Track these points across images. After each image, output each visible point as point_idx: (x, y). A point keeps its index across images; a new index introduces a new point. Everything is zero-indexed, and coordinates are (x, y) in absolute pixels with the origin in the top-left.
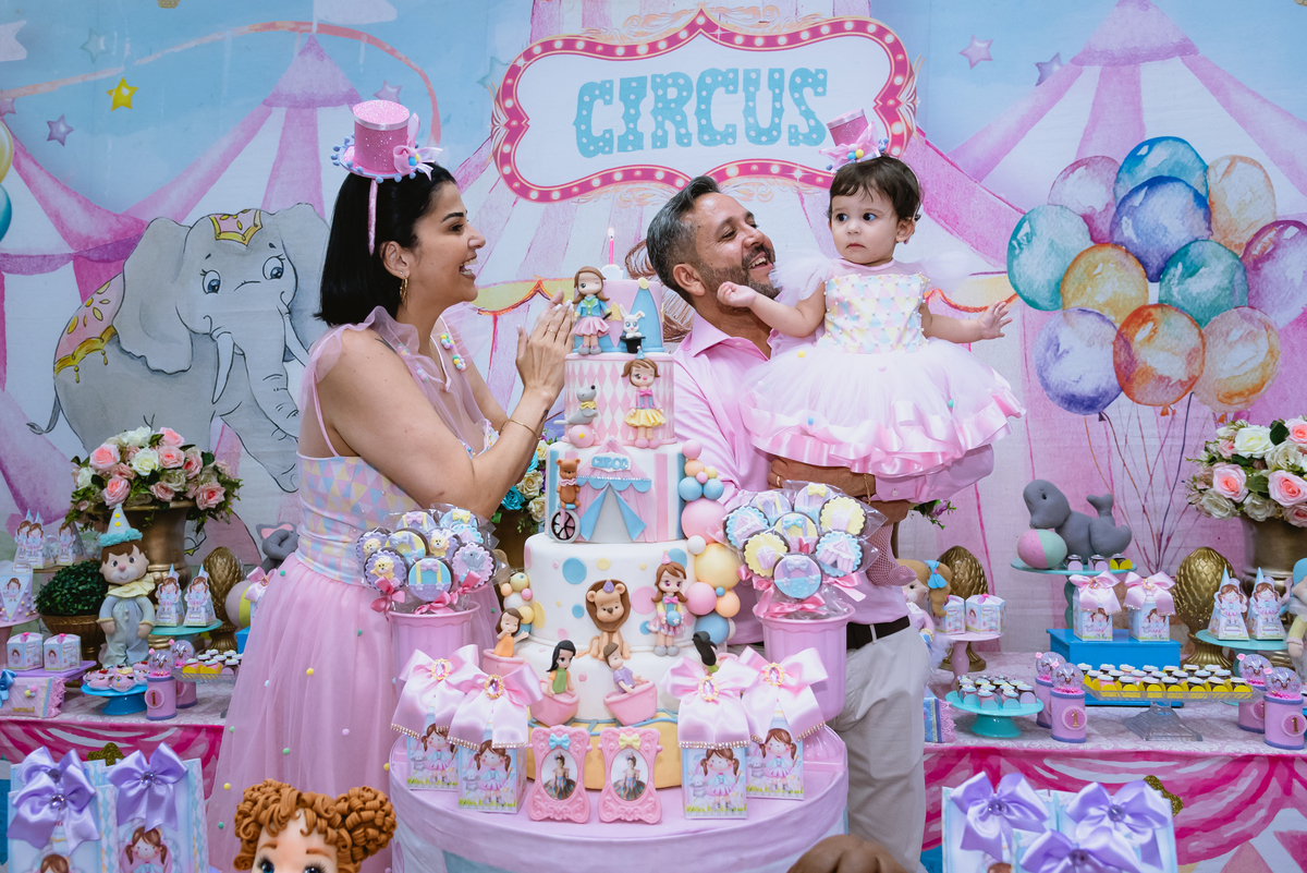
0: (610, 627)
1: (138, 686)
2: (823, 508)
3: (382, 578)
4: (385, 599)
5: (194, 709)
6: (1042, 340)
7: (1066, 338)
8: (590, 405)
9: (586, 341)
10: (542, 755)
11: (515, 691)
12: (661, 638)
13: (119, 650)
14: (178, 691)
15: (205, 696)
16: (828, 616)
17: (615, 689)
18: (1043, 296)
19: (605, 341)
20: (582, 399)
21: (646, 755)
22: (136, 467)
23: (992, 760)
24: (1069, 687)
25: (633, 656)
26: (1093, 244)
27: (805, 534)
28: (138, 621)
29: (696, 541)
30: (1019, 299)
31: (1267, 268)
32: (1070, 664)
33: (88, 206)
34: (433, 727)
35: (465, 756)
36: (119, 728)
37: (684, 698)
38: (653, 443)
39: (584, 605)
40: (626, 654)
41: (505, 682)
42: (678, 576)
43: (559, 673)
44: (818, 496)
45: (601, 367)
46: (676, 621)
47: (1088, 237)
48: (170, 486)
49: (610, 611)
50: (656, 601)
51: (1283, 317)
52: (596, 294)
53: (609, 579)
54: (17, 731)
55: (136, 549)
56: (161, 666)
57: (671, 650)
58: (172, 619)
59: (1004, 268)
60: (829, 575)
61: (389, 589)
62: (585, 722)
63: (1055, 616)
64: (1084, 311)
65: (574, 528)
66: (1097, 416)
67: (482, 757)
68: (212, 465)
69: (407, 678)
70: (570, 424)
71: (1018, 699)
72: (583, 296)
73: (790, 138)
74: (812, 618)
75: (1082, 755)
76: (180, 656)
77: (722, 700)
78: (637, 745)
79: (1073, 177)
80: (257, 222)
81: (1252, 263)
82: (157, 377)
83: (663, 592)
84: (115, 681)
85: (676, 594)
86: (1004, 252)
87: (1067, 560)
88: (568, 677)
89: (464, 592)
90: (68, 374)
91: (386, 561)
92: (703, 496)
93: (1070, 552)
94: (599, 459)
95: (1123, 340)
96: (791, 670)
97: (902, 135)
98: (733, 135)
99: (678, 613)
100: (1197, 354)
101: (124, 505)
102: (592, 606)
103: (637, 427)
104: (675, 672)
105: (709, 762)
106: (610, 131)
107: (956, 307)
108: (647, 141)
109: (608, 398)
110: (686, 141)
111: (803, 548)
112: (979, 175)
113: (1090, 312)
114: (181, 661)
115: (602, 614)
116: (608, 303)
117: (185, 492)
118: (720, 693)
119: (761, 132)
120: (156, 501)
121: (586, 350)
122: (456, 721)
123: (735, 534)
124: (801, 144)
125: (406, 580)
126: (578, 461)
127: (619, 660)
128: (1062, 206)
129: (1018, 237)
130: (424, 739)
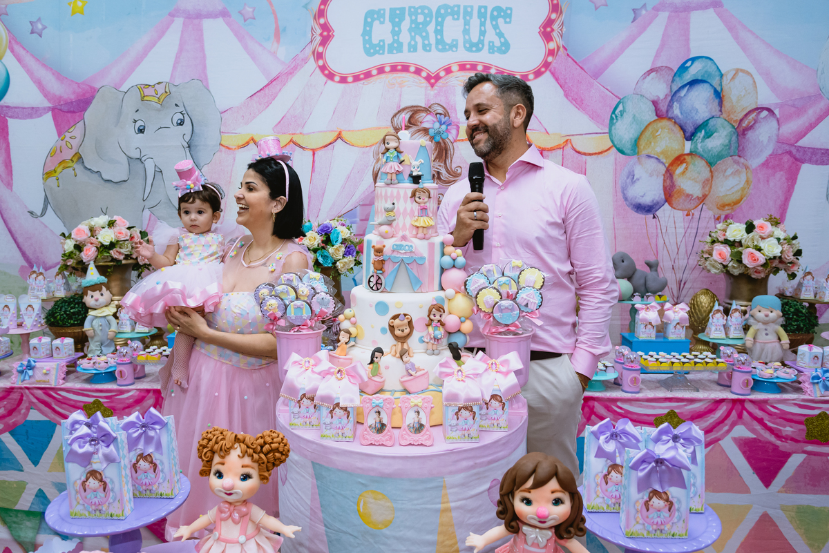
0: (402, 339)
1: (111, 367)
2: (520, 274)
3: (271, 312)
4: (273, 324)
5: (145, 380)
6: (625, 172)
7: (639, 172)
8: (392, 214)
9: (389, 177)
10: (368, 410)
11: (352, 376)
12: (430, 345)
13: (97, 346)
14: (135, 370)
15: (150, 372)
16: (522, 334)
17: (405, 373)
18: (627, 147)
19: (400, 177)
20: (387, 210)
21: (425, 410)
22: (101, 239)
23: (591, 403)
24: (632, 365)
25: (415, 355)
26: (656, 118)
27: (510, 289)
28: (107, 330)
29: (450, 291)
30: (614, 149)
31: (750, 134)
32: (634, 353)
33: (59, 76)
34: (304, 395)
35: (325, 412)
36: (101, 391)
37: (446, 379)
38: (427, 236)
39: (387, 328)
40: (411, 354)
41: (346, 371)
42: (440, 311)
43: (375, 365)
44: (518, 267)
45: (398, 192)
46: (439, 336)
47: (655, 114)
48: (122, 251)
49: (403, 331)
50: (428, 325)
51: (755, 162)
52: (395, 149)
53: (402, 313)
54: (40, 393)
55: (104, 288)
56: (124, 356)
57: (436, 352)
58: (127, 329)
59: (607, 130)
60: (523, 311)
61: (275, 318)
62: (388, 391)
63: (622, 325)
64: (649, 156)
65: (381, 284)
66: (652, 216)
67: (334, 412)
68: (146, 239)
69: (288, 368)
70: (379, 224)
71: (605, 371)
72: (388, 150)
73: (489, 49)
74: (515, 335)
75: (637, 400)
76: (135, 350)
77: (467, 380)
78: (420, 404)
79: (649, 78)
80: (167, 90)
81: (742, 131)
82: (108, 185)
83: (432, 320)
84: (97, 365)
85: (439, 321)
86: (607, 121)
87: (633, 296)
88: (379, 367)
89: (318, 320)
90: (52, 181)
91: (273, 303)
92: (454, 266)
93: (635, 292)
94: (397, 245)
95: (669, 174)
96: (503, 363)
97: (554, 49)
98: (456, 46)
99: (440, 332)
100: (708, 182)
101: (95, 262)
102: (392, 328)
103: (418, 227)
104: (441, 365)
105: (460, 413)
106: (383, 41)
107: (579, 152)
108: (405, 48)
109: (402, 211)
110: (428, 48)
111: (509, 297)
112: (596, 75)
113: (652, 157)
114: (135, 353)
115: (398, 332)
116: (402, 154)
117: (131, 255)
118: (466, 376)
119: (472, 45)
120: (113, 260)
121: (389, 182)
122: (319, 393)
123: (471, 289)
124: (496, 53)
125: (285, 313)
126: (384, 246)
127: (408, 358)
128: (641, 95)
129: (616, 113)
130: (299, 402)
